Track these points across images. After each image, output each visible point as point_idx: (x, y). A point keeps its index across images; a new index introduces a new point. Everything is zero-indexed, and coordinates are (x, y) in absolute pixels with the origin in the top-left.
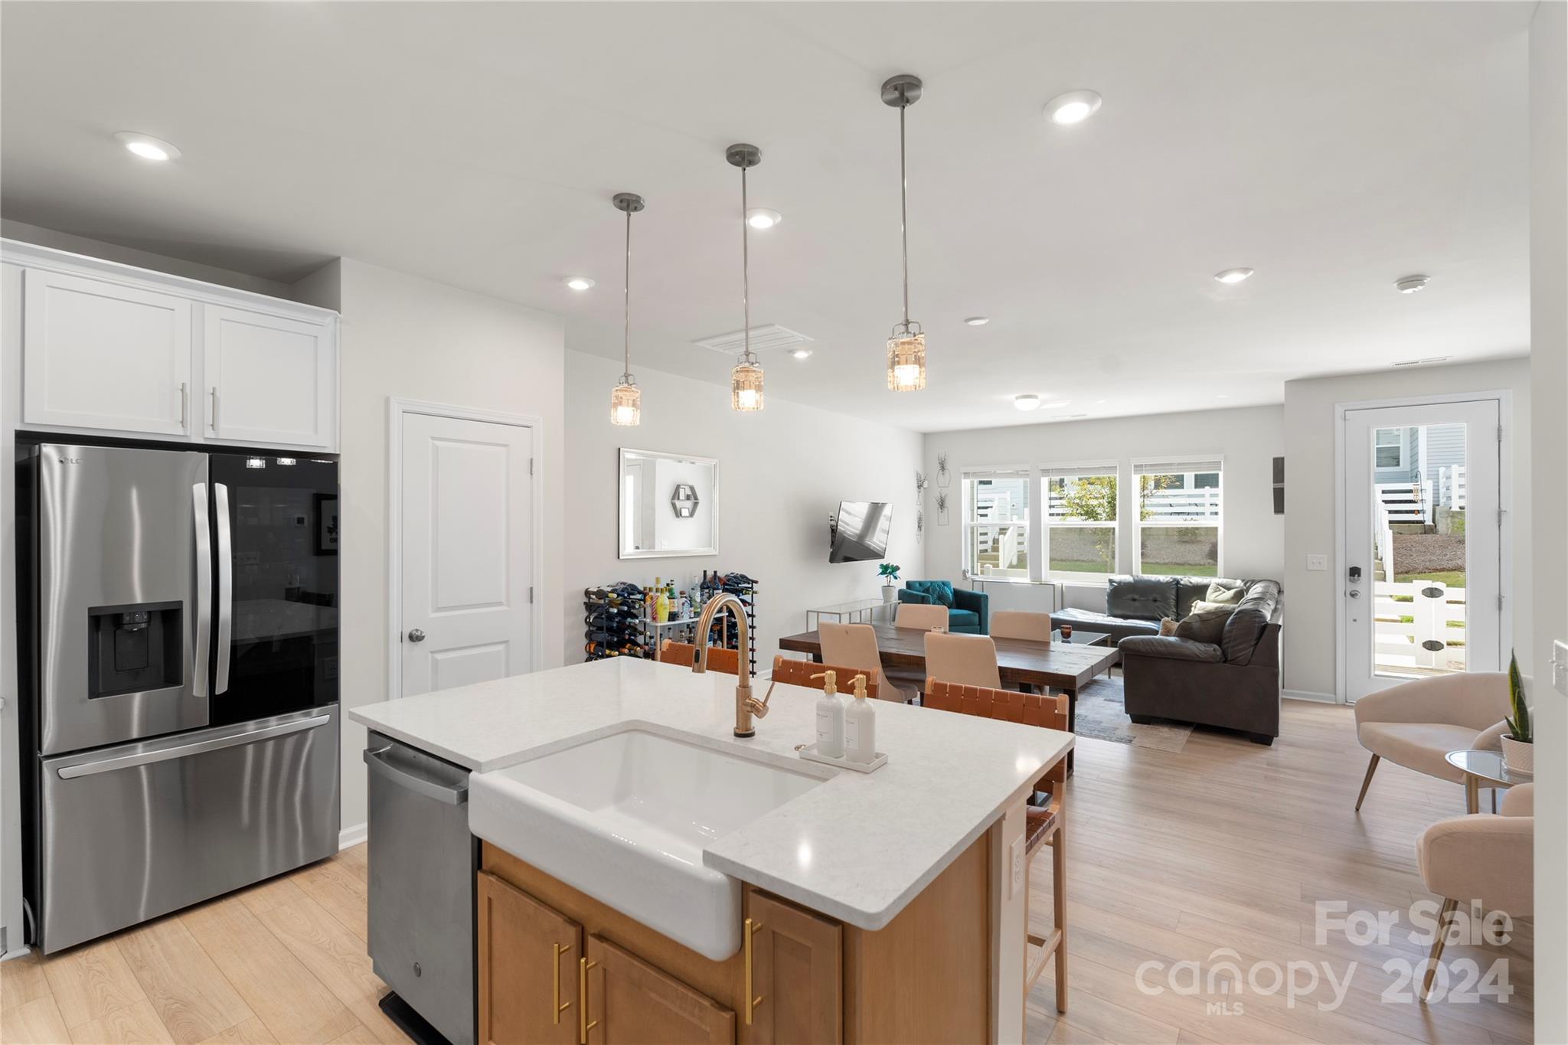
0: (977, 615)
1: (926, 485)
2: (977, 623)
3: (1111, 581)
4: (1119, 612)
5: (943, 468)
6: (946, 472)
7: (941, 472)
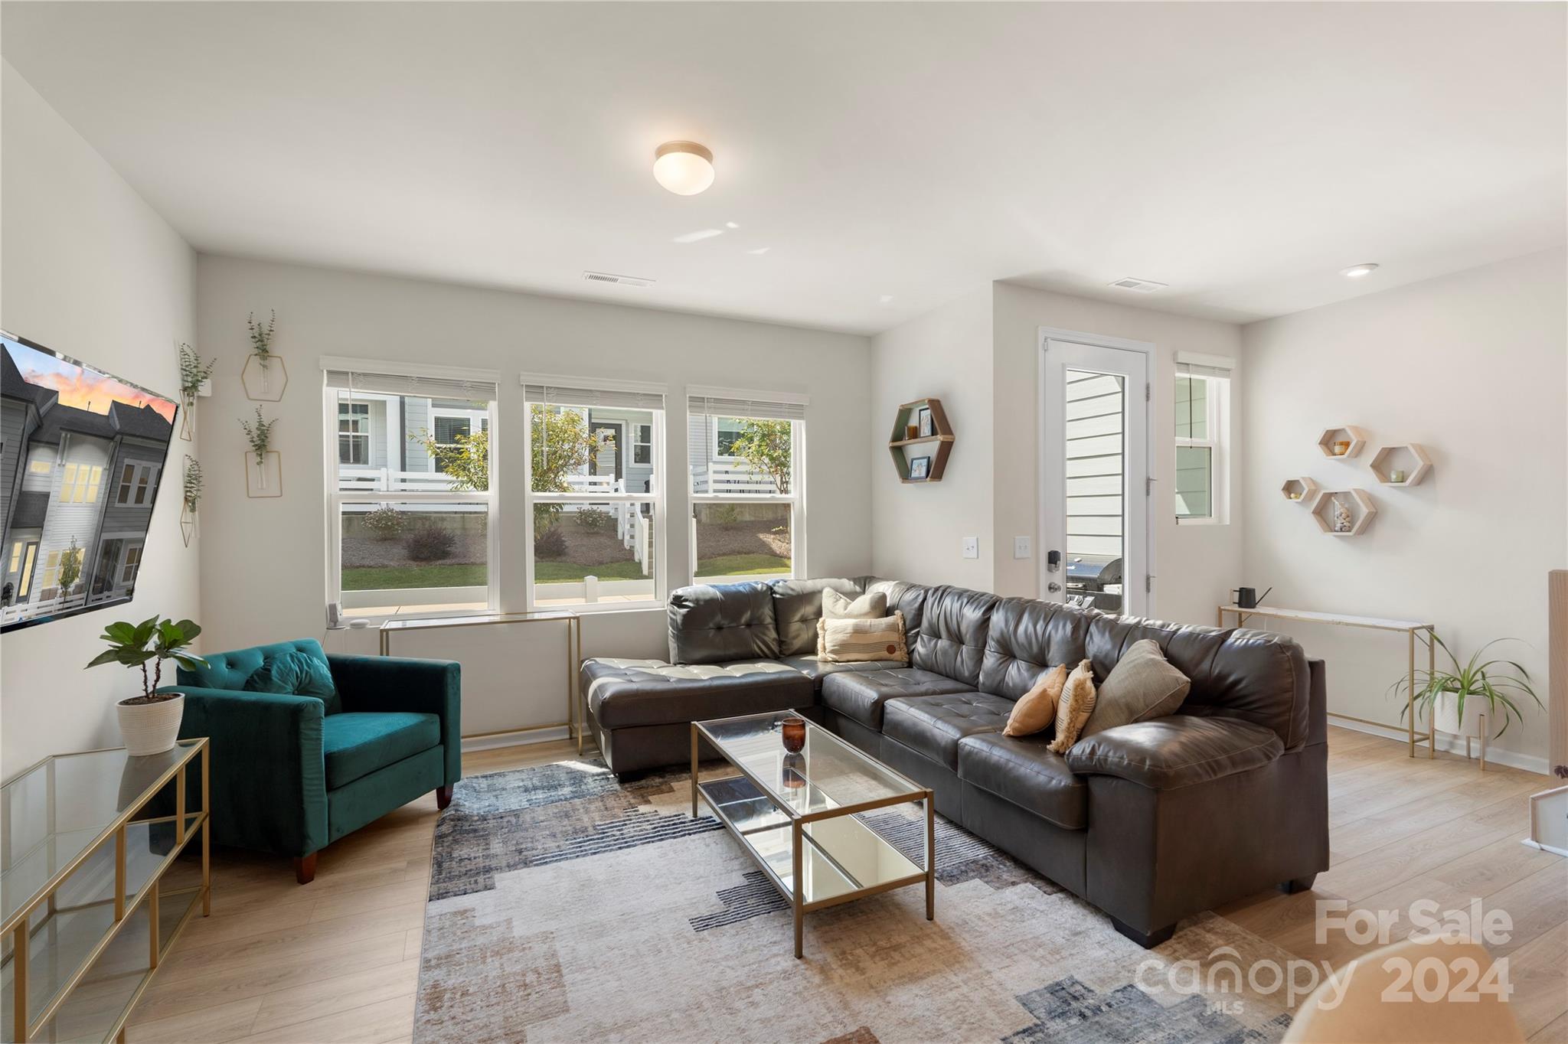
0: (436, 718)
1: (205, 389)
2: (438, 740)
3: (678, 601)
4: (699, 654)
5: (263, 349)
6: (275, 364)
7: (255, 362)
